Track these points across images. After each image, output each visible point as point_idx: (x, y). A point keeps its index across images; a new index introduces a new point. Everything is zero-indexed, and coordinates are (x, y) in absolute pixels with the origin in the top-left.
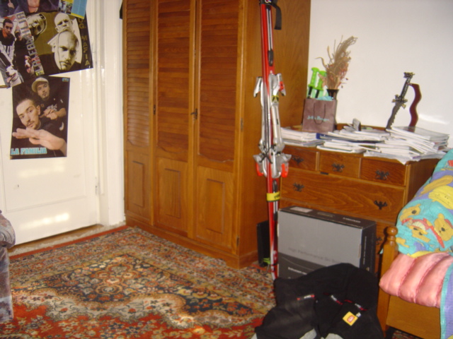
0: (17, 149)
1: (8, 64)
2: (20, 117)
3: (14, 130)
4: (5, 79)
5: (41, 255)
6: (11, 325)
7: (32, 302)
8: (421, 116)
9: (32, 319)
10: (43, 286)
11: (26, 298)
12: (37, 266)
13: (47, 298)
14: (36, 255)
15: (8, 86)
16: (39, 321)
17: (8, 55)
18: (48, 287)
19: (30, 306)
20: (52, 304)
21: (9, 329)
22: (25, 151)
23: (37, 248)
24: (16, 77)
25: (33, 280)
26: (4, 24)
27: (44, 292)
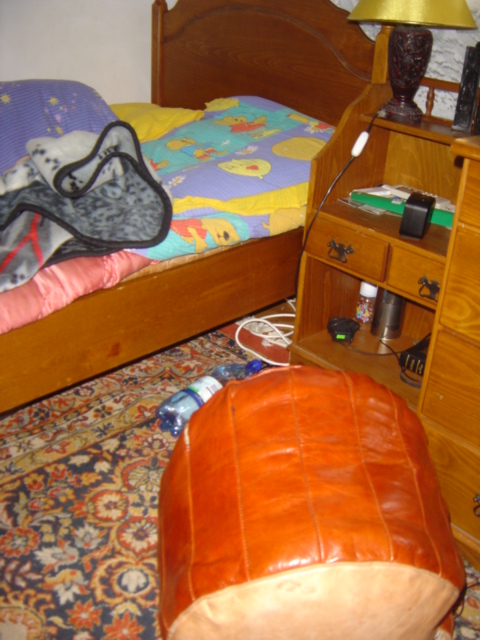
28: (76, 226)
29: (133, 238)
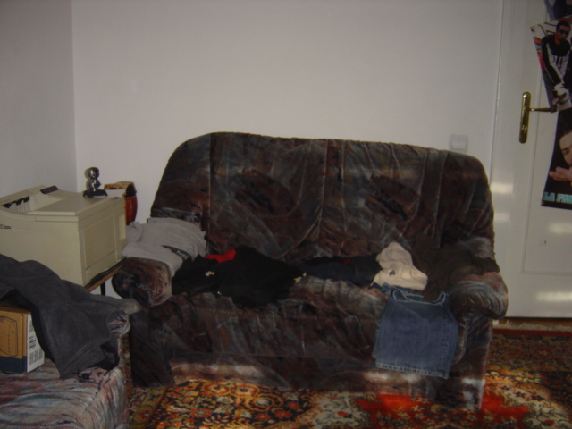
0: (553, 195)
1: (558, 81)
2: (564, 152)
3: (552, 168)
4: (550, 100)
5: (553, 340)
6: (474, 417)
7: (513, 396)
9: (503, 420)
10: (537, 380)
11: (508, 389)
12: (541, 353)
13: (534, 398)
14: (546, 338)
15: (552, 109)
16: (510, 424)
17: (559, 69)
18: (543, 385)
19: (509, 402)
20: (537, 408)
21: (469, 421)
22: (563, 198)
23: (550, 329)
24: (565, 99)
25: (528, 369)
26: (558, 27)
27: (534, 390)
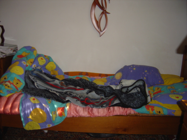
8: (5, 38)
28: (122, 100)
29: (132, 106)
